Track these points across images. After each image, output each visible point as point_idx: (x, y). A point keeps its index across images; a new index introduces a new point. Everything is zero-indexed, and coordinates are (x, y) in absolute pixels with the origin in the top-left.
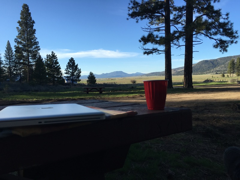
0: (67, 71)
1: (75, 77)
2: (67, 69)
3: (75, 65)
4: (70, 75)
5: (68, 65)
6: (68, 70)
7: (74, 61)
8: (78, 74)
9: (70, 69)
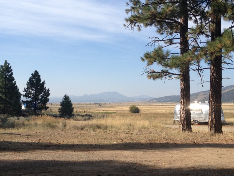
0: (26, 91)
1: (39, 103)
2: (28, 88)
3: (41, 82)
4: (31, 100)
5: (29, 82)
6: (29, 91)
7: (40, 76)
8: (45, 98)
9: (32, 90)
